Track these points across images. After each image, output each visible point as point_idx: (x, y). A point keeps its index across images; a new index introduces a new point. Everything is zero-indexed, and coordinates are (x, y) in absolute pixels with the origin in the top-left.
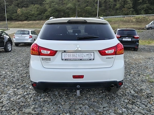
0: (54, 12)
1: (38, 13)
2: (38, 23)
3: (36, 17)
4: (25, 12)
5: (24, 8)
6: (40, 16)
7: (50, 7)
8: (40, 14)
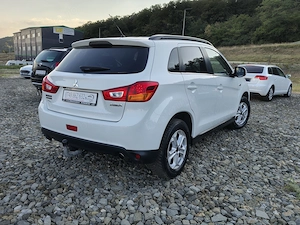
0: (277, 26)
1: (242, 30)
2: (234, 51)
3: (237, 38)
4: (218, 30)
5: (217, 24)
6: (245, 37)
7: (269, 17)
8: (246, 33)
